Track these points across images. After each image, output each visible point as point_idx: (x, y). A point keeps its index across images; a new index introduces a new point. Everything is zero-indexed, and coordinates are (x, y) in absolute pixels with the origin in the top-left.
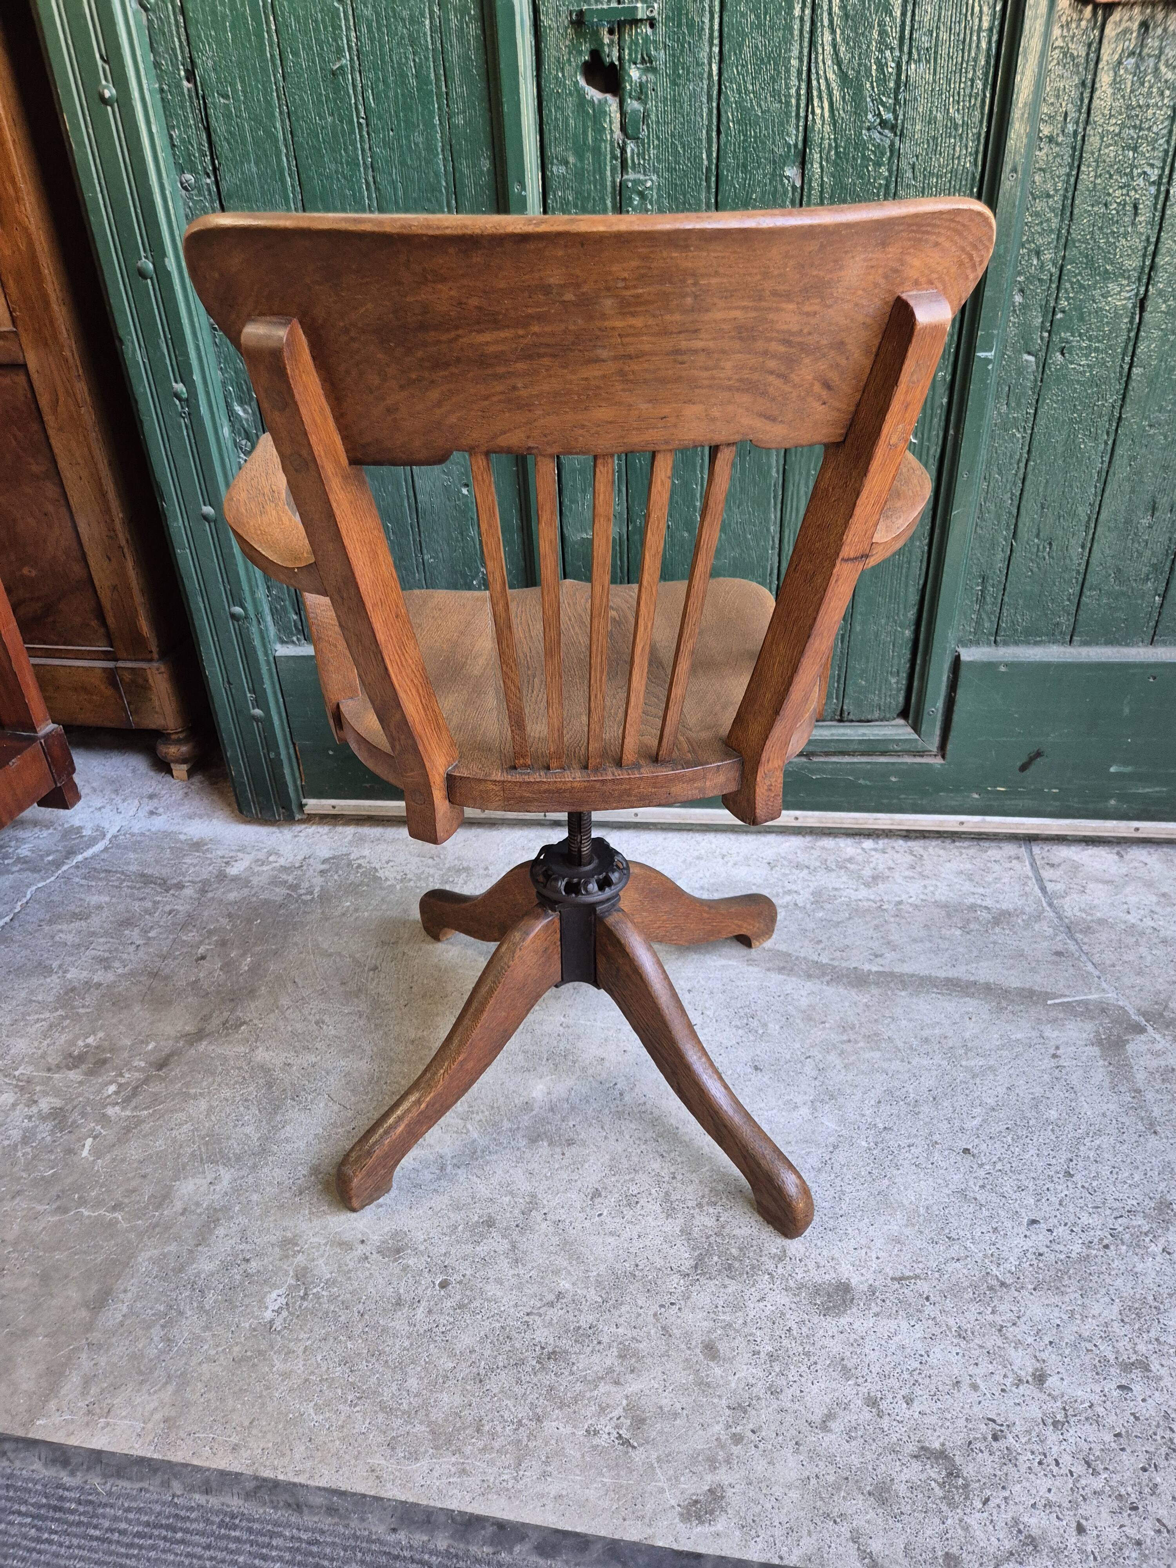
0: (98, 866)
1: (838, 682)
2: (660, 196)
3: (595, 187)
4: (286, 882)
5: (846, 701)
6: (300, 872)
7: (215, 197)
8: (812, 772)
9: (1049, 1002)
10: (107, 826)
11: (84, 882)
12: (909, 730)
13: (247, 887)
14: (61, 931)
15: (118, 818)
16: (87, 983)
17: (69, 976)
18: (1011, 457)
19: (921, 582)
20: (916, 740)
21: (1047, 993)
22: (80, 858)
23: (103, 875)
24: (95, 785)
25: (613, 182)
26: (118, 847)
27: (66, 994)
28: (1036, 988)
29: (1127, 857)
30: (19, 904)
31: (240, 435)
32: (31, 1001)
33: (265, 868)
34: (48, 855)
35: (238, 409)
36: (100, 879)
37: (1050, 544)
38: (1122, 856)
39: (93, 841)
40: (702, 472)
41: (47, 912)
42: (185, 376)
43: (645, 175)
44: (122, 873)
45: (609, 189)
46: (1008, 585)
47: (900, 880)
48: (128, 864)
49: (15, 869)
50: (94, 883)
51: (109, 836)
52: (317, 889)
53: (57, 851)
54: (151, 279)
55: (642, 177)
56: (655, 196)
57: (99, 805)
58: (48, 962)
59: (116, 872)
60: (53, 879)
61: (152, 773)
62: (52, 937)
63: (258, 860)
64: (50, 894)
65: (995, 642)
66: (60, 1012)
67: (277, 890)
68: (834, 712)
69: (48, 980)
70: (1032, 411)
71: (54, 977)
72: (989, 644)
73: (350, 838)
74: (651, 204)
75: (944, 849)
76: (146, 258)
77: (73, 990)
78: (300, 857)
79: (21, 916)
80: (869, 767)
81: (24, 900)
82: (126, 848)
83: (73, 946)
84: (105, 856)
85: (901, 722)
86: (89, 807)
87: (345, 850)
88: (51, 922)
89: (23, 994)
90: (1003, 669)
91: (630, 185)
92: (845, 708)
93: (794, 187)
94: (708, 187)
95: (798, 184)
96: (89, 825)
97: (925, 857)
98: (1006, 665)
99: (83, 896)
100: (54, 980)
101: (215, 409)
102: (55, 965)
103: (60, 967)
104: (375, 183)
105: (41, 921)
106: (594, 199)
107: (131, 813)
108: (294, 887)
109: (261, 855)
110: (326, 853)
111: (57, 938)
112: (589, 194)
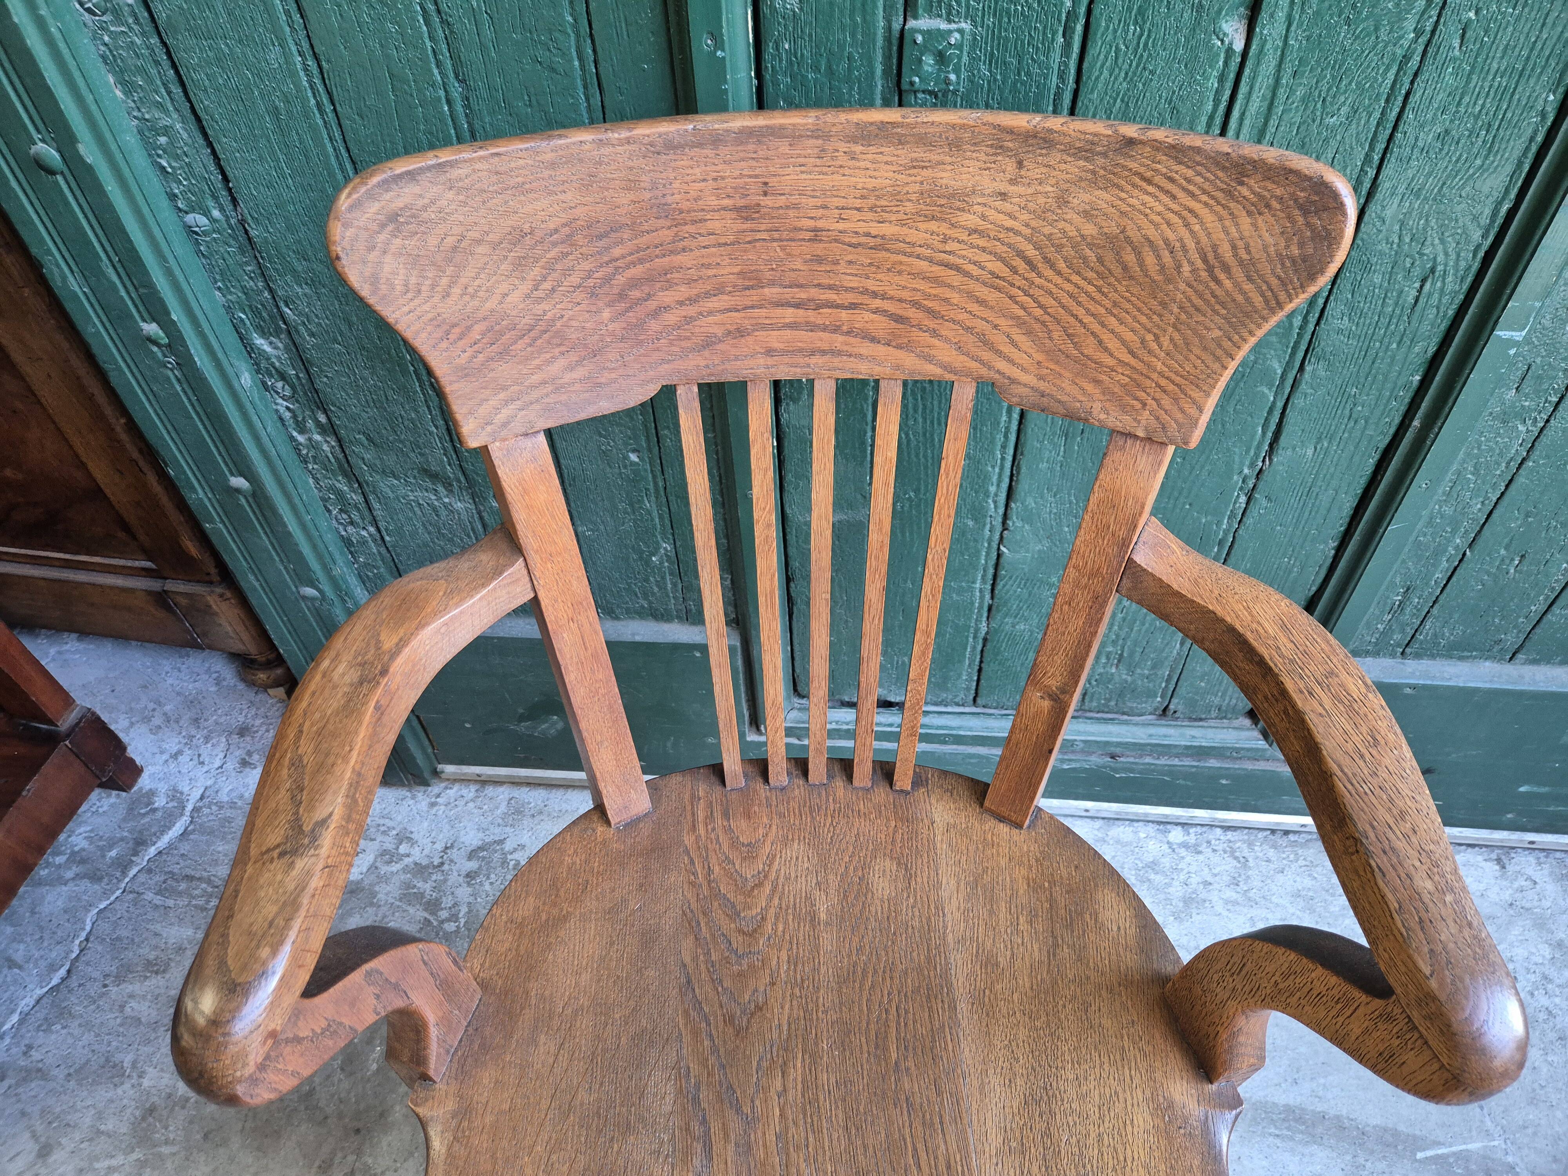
0: (176, 869)
1: (1168, 681)
2: (973, 59)
3: (853, 35)
4: (422, 895)
5: (1175, 701)
6: (439, 877)
7: (149, 28)
8: (1116, 770)
9: (1420, 1155)
10: (186, 790)
11: (158, 900)
12: (1256, 734)
13: (372, 904)
14: (131, 996)
15: (200, 771)
16: (169, 1096)
17: (146, 1083)
18: (1501, 455)
19: (1314, 589)
20: (1264, 750)
21: (1415, 1137)
22: (152, 851)
23: (183, 886)
24: (167, 708)
25: (889, 29)
26: (203, 830)
27: (144, 1119)
28: (1402, 1128)
29: (1511, 868)
30: (77, 942)
31: (271, 376)
32: (99, 1132)
33: (395, 867)
34: (111, 847)
35: (259, 342)
36: (180, 894)
37: (1523, 556)
38: (1504, 867)
39: (170, 818)
40: (1003, 453)
41: (113, 959)
42: (159, 313)
43: (950, 21)
44: (209, 881)
45: (880, 42)
46: (1442, 598)
47: (1219, 908)
48: (215, 862)
49: (69, 874)
50: (170, 903)
51: (189, 807)
52: (464, 910)
53: (122, 839)
54: (62, 173)
55: (944, 26)
56: (965, 59)
57: (175, 749)
58: (118, 1057)
59: (200, 879)
60: (118, 893)
61: (241, 686)
62: (122, 1007)
63: (384, 853)
64: (115, 925)
65: (1403, 653)
66: (137, 1155)
67: (411, 910)
68: (1155, 710)
69: (119, 1091)
70: (1555, 399)
71: (127, 1086)
72: (1393, 655)
73: (503, 808)
74: (957, 71)
75: (1274, 846)
76: (43, 141)
77: (152, 1110)
78: (439, 846)
79: (81, 966)
80: (1194, 770)
81: (83, 935)
82: (211, 833)
83: (149, 1024)
84: (185, 848)
85: (1247, 722)
86: (162, 753)
87: (496, 833)
88: (119, 979)
89: (88, 1121)
90: (1408, 691)
91: (919, 39)
92: (1172, 707)
93: (1229, 51)
94: (1068, 45)
95: (1239, 45)
96: (163, 788)
97: (1251, 863)
98: (1414, 687)
99: (158, 927)
100: (126, 1091)
101: (220, 355)
102: (128, 1059)
103: (134, 1064)
104: (439, 11)
105: (106, 976)
106: (850, 58)
107: (218, 763)
108: (433, 906)
109: (389, 843)
110: (471, 838)
111: (128, 1010)
112: (842, 47)
